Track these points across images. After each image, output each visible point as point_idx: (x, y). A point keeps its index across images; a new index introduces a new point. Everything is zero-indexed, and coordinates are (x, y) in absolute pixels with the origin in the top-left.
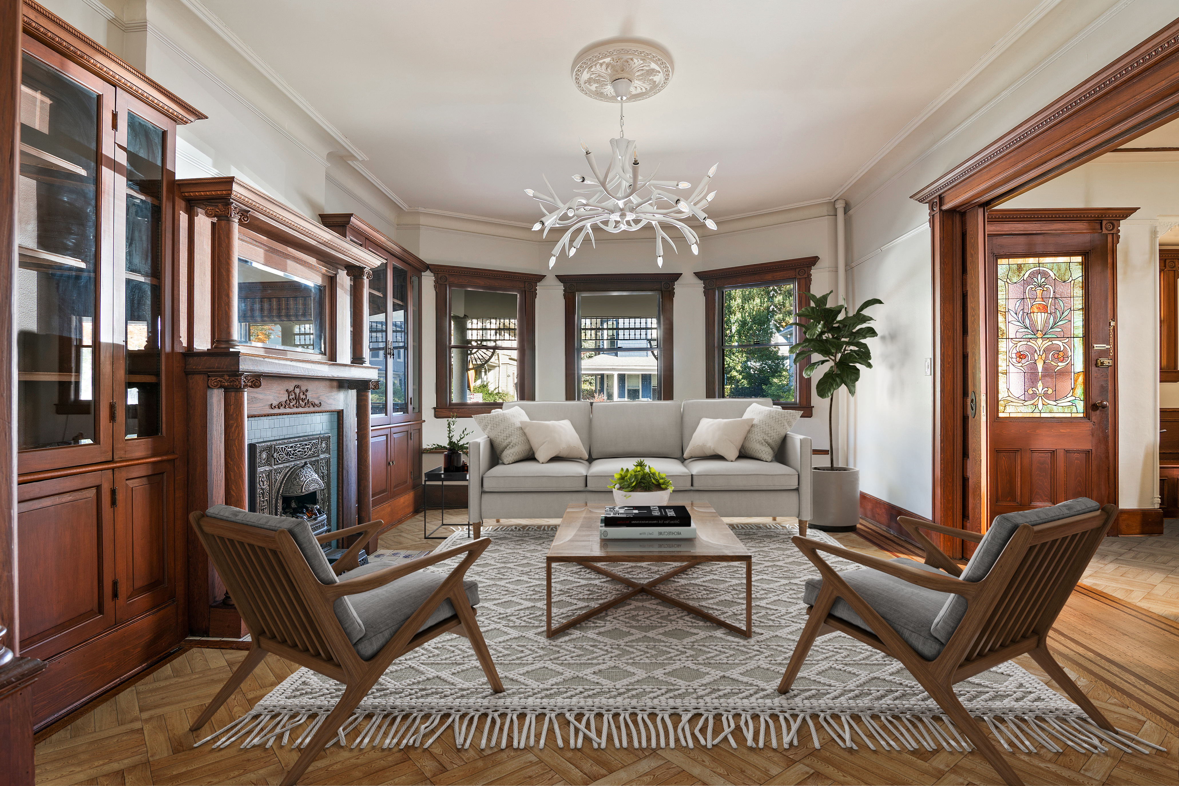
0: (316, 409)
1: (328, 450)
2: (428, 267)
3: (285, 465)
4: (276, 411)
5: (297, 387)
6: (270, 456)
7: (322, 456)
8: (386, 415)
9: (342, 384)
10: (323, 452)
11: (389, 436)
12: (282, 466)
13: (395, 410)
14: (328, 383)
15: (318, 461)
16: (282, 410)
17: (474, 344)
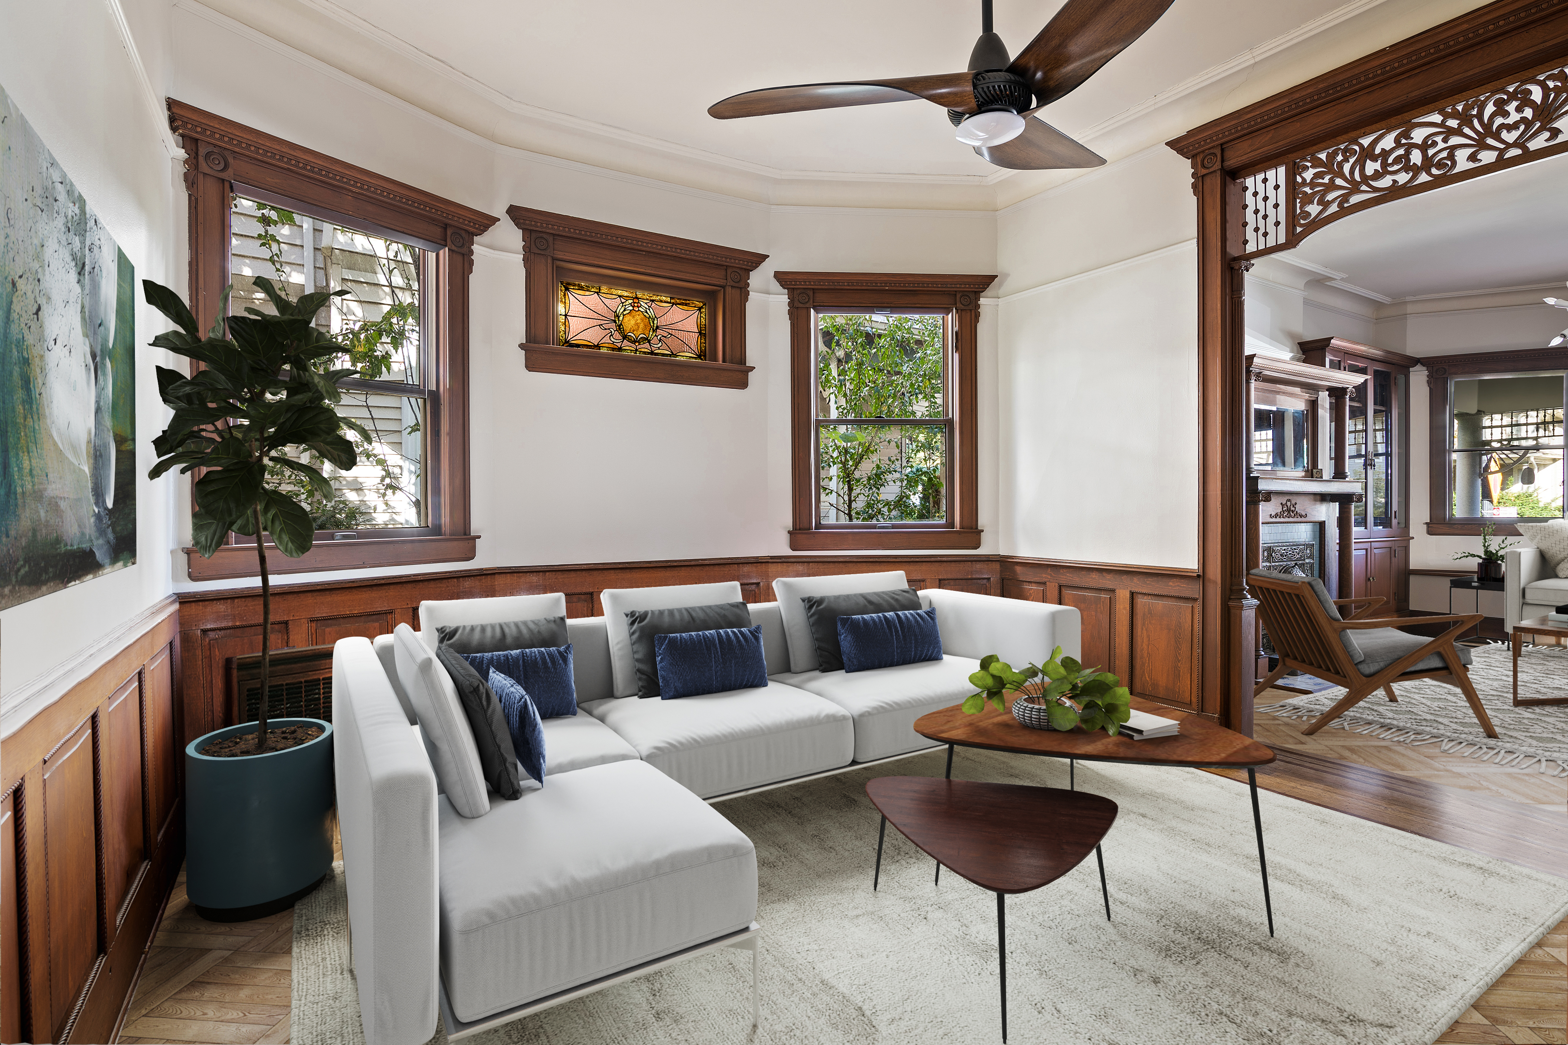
0: (1303, 519)
1: (1311, 556)
2: (1416, 361)
3: (1281, 563)
4: (1274, 520)
5: (1289, 500)
6: (1270, 555)
7: (1307, 561)
8: (1366, 528)
9: (1324, 498)
10: (1308, 558)
11: (1369, 550)
12: (1277, 564)
13: (1376, 525)
14: (1312, 497)
15: (1304, 564)
16: (1278, 520)
17: (1496, 445)
